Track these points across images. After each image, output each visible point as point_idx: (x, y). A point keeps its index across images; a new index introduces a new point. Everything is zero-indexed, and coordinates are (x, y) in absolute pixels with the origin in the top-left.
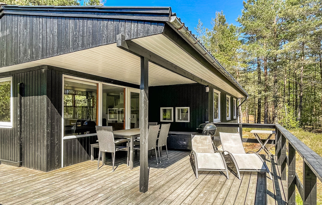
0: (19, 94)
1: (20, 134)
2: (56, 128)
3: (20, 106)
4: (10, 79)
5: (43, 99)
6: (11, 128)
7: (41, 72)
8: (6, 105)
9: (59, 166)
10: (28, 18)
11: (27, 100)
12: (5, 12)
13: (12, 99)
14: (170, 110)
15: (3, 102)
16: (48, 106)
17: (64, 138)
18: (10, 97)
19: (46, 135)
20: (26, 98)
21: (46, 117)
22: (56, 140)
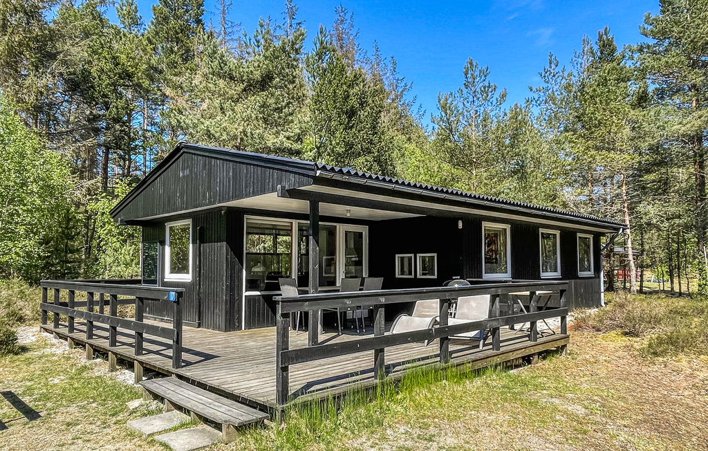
0: (198, 241)
1: (199, 288)
2: (236, 280)
3: (199, 255)
4: (189, 222)
5: (223, 246)
6: (190, 281)
7: (221, 213)
8: (182, 251)
9: (239, 328)
10: (207, 158)
11: (207, 247)
12: (186, 150)
13: (191, 245)
14: (410, 259)
15: (179, 248)
16: (227, 254)
17: (245, 294)
18: (189, 244)
19: (224, 288)
20: (205, 245)
21: (225, 268)
22: (236, 295)
